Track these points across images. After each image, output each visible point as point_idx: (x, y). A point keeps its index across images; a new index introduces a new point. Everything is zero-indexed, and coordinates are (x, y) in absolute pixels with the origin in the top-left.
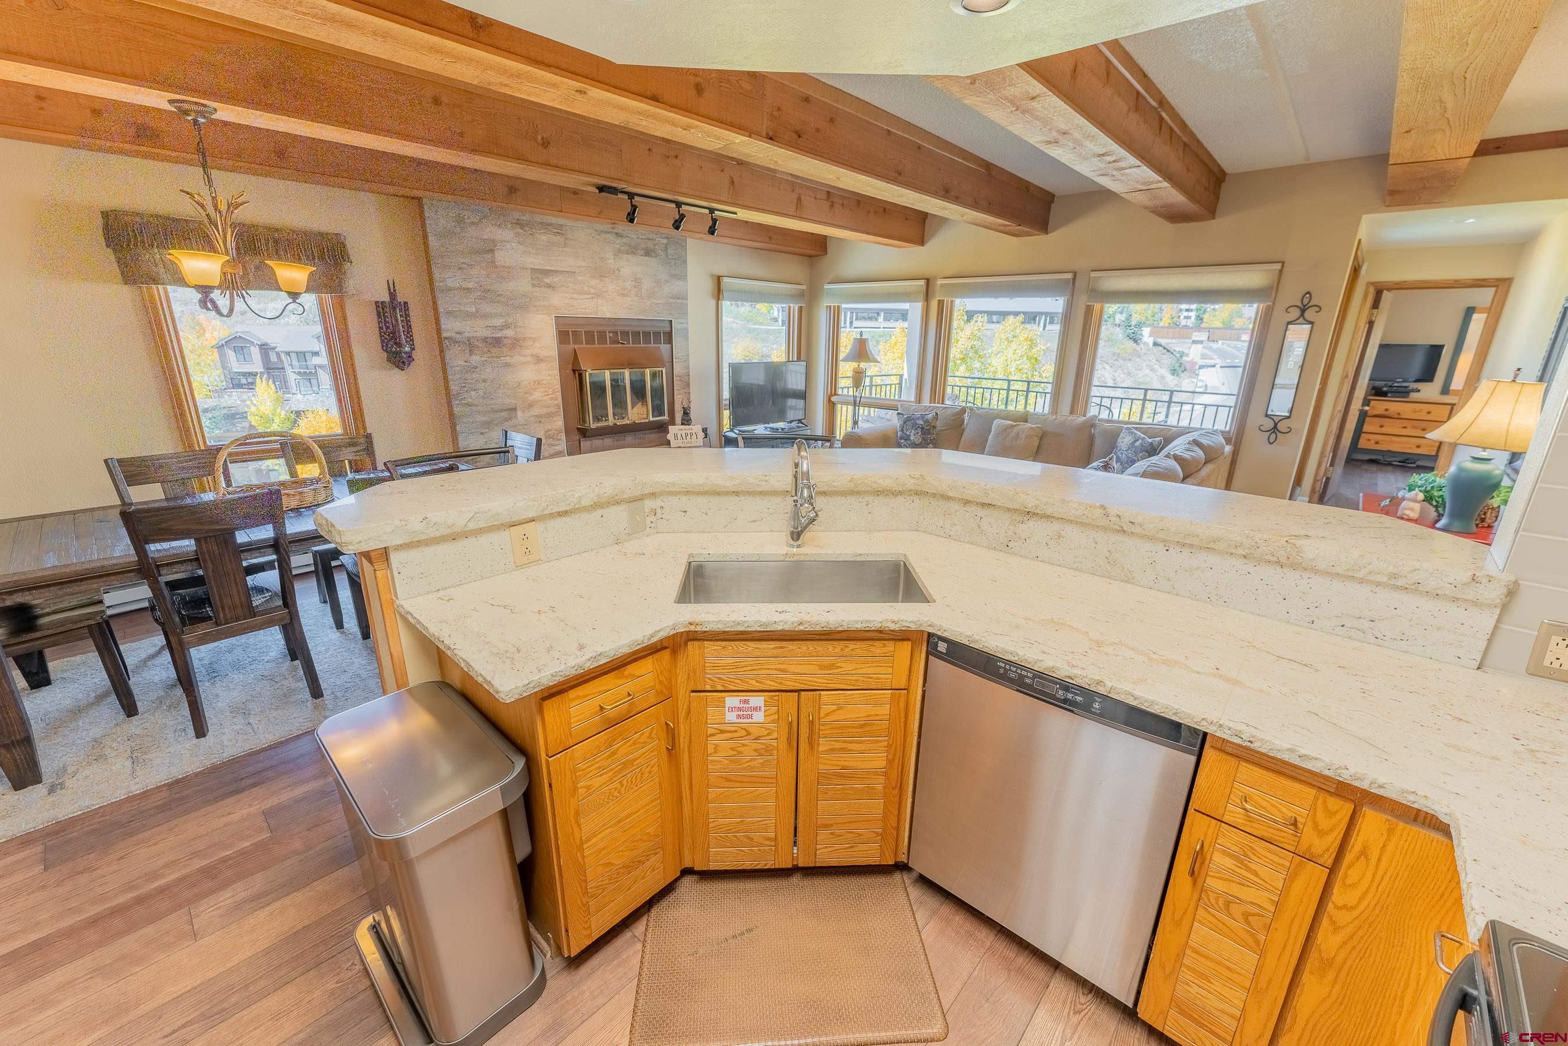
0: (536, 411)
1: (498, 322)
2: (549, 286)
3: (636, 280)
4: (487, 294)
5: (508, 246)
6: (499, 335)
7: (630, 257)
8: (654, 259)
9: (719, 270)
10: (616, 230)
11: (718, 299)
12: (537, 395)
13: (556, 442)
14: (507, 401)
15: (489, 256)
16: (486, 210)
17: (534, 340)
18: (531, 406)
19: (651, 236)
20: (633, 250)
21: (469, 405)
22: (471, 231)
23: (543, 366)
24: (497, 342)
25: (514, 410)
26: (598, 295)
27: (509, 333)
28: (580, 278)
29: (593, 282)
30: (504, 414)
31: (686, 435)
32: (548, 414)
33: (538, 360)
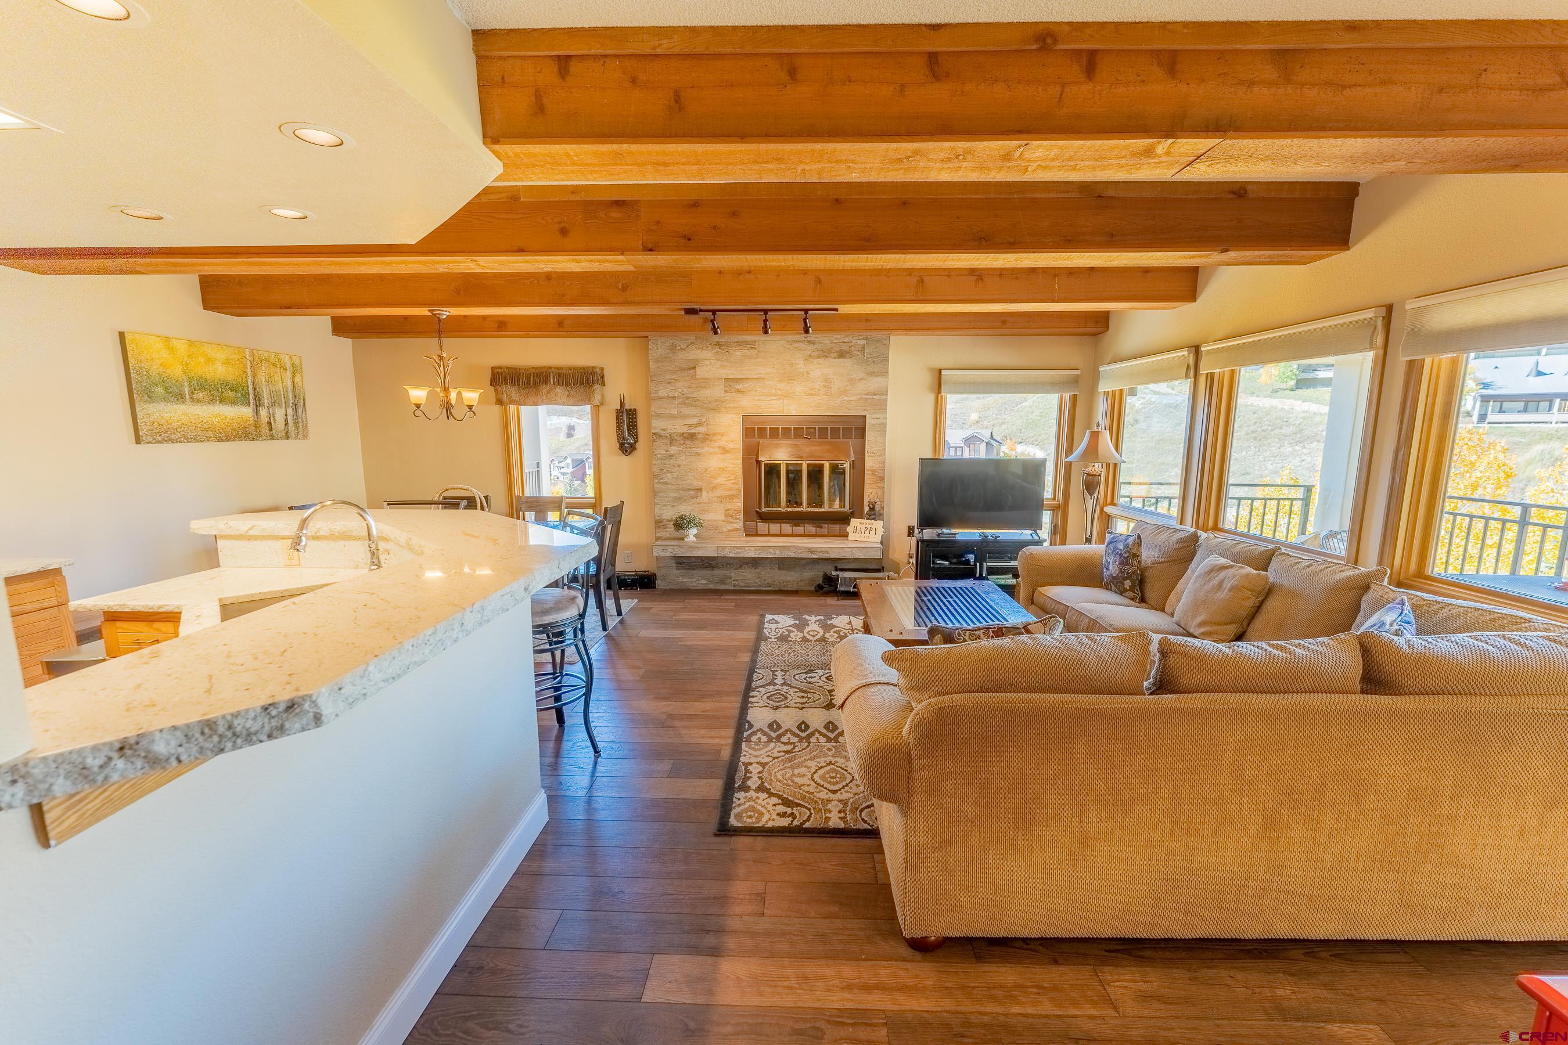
0: (719, 492)
1: (695, 421)
2: (739, 391)
3: (826, 380)
4: (687, 401)
5: (707, 363)
6: (693, 431)
7: (821, 360)
8: (849, 360)
9: (938, 363)
10: (809, 339)
11: (939, 392)
12: (720, 480)
13: (735, 521)
14: (695, 483)
15: (692, 372)
16: (693, 338)
17: (722, 435)
18: (714, 488)
19: (847, 339)
20: (826, 354)
21: (666, 483)
22: (681, 355)
23: (728, 456)
24: (692, 436)
25: (700, 490)
26: (786, 396)
27: (702, 429)
28: (768, 383)
29: (781, 386)
30: (692, 493)
31: (866, 529)
32: (729, 496)
33: (725, 451)
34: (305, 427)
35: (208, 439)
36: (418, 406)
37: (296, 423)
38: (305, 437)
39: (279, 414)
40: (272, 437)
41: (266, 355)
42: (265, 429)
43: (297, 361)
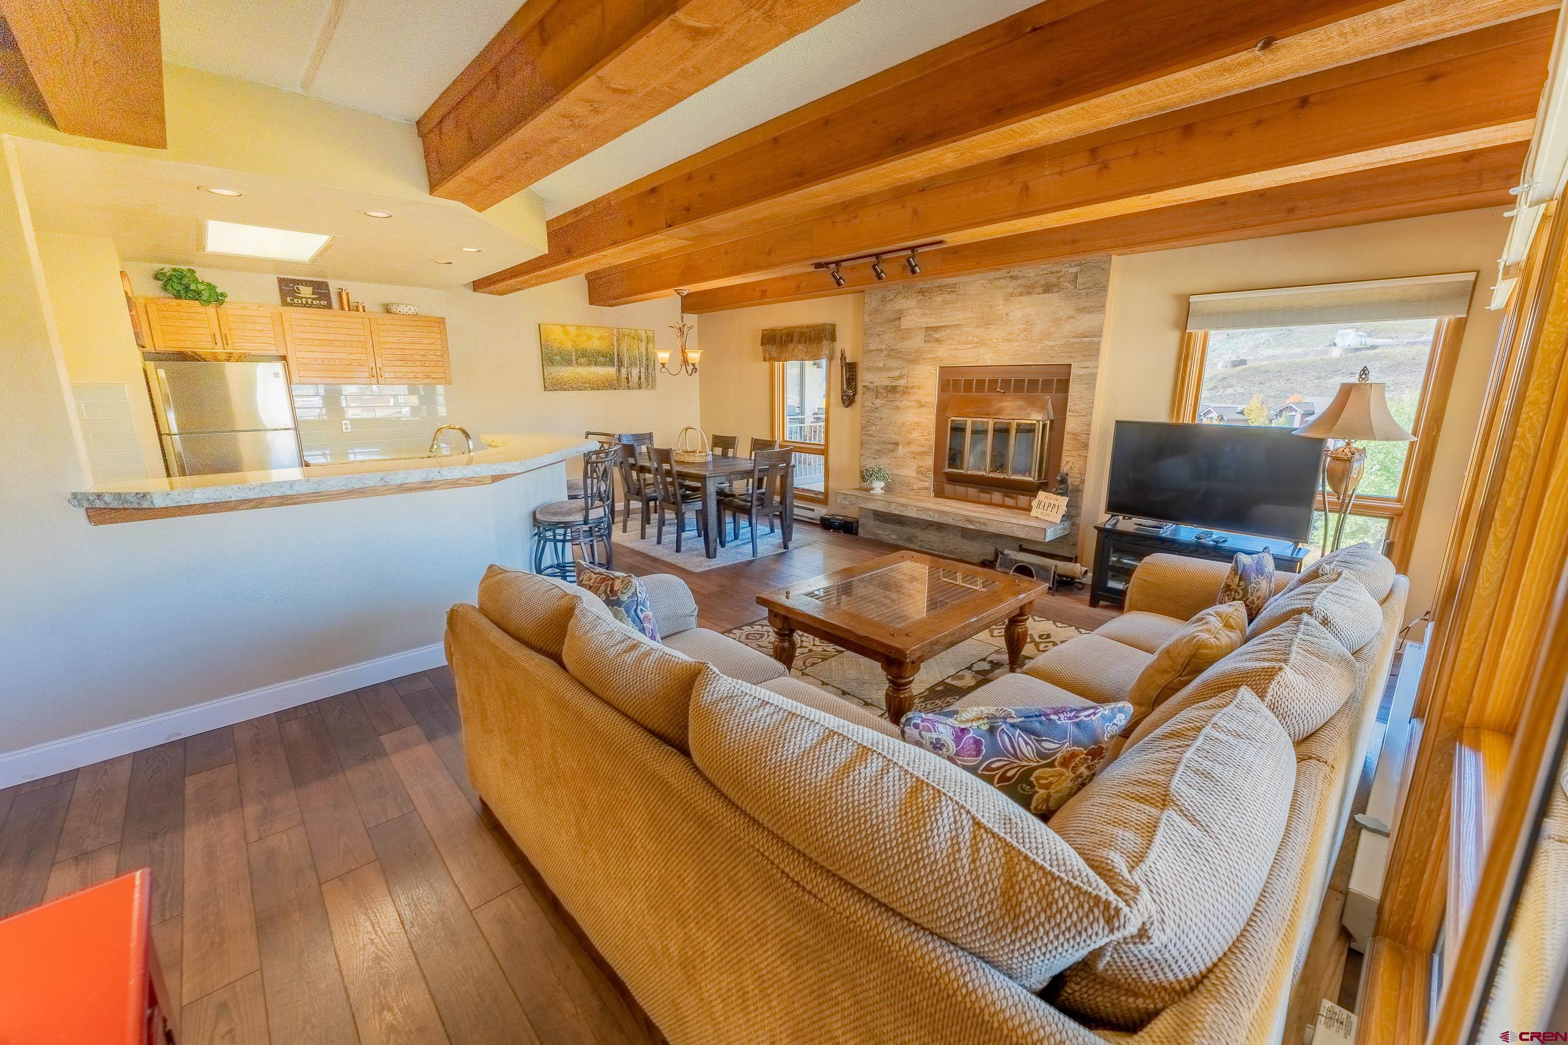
0: (913, 448)
1: (896, 373)
2: (938, 341)
3: (1027, 323)
4: (893, 353)
5: (911, 312)
6: (895, 384)
7: (1023, 299)
8: (1056, 295)
10: (1012, 274)
11: (1185, 327)
12: (915, 435)
13: (925, 479)
14: (894, 437)
15: (897, 323)
16: (900, 287)
17: (919, 388)
18: (909, 443)
19: (1056, 269)
20: (1028, 290)
21: (870, 435)
22: (889, 307)
23: (923, 410)
24: (893, 390)
25: (897, 444)
26: (983, 343)
27: (902, 382)
28: (965, 329)
29: (979, 332)
30: (890, 446)
31: (1049, 505)
32: (922, 452)
33: (921, 405)
34: (654, 380)
35: (586, 389)
36: (663, 365)
37: (647, 378)
38: (653, 388)
39: (635, 372)
40: (629, 388)
41: (628, 331)
42: (624, 382)
43: (650, 334)
